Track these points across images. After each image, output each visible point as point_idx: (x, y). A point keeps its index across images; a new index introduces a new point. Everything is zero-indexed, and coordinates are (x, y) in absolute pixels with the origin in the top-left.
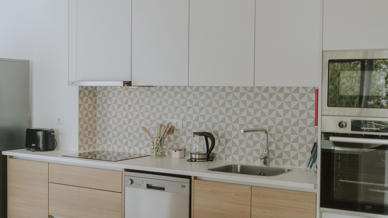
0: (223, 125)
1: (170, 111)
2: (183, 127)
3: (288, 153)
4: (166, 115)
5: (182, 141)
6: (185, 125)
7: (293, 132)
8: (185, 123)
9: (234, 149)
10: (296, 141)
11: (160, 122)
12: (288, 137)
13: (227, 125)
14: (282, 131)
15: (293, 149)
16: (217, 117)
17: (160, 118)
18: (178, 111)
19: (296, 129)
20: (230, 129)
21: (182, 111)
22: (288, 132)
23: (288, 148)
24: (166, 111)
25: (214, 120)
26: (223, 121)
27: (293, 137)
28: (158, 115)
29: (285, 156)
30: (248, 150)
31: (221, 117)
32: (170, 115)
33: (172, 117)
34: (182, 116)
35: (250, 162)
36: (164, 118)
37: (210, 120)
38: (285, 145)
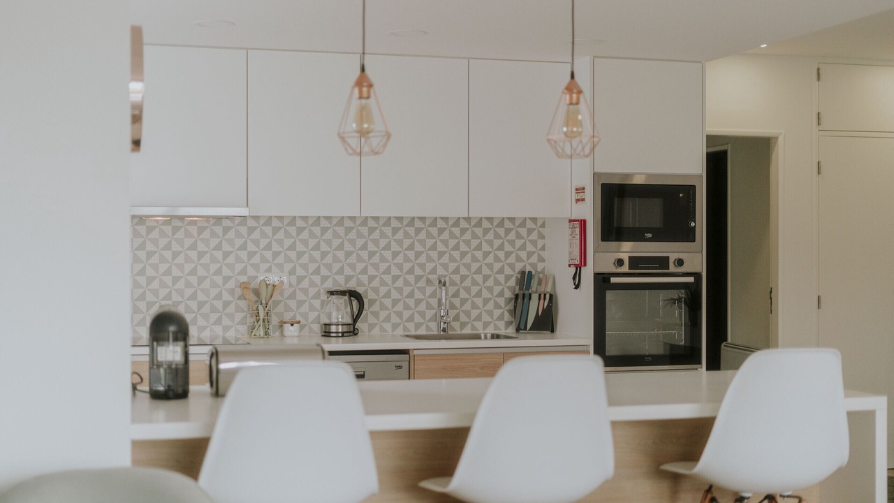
0: (364, 278)
1: (264, 260)
2: (290, 285)
3: (468, 314)
4: (256, 267)
5: (288, 309)
6: (294, 282)
7: (475, 283)
8: (294, 279)
9: (383, 314)
10: (479, 294)
11: (243, 279)
12: (467, 290)
13: (372, 278)
14: (458, 282)
15: (474, 306)
16: (353, 266)
17: (244, 272)
18: (280, 259)
19: (479, 278)
20: (376, 283)
21: (288, 260)
22: (467, 283)
23: (467, 306)
24: (256, 259)
25: (348, 271)
26: (364, 271)
27: (474, 290)
28: (239, 267)
29: (463, 318)
30: (406, 314)
31: (360, 266)
32: (264, 266)
33: (269, 270)
34: (288, 267)
35: (411, 332)
36: (251, 272)
37: (341, 271)
38: (463, 301)
